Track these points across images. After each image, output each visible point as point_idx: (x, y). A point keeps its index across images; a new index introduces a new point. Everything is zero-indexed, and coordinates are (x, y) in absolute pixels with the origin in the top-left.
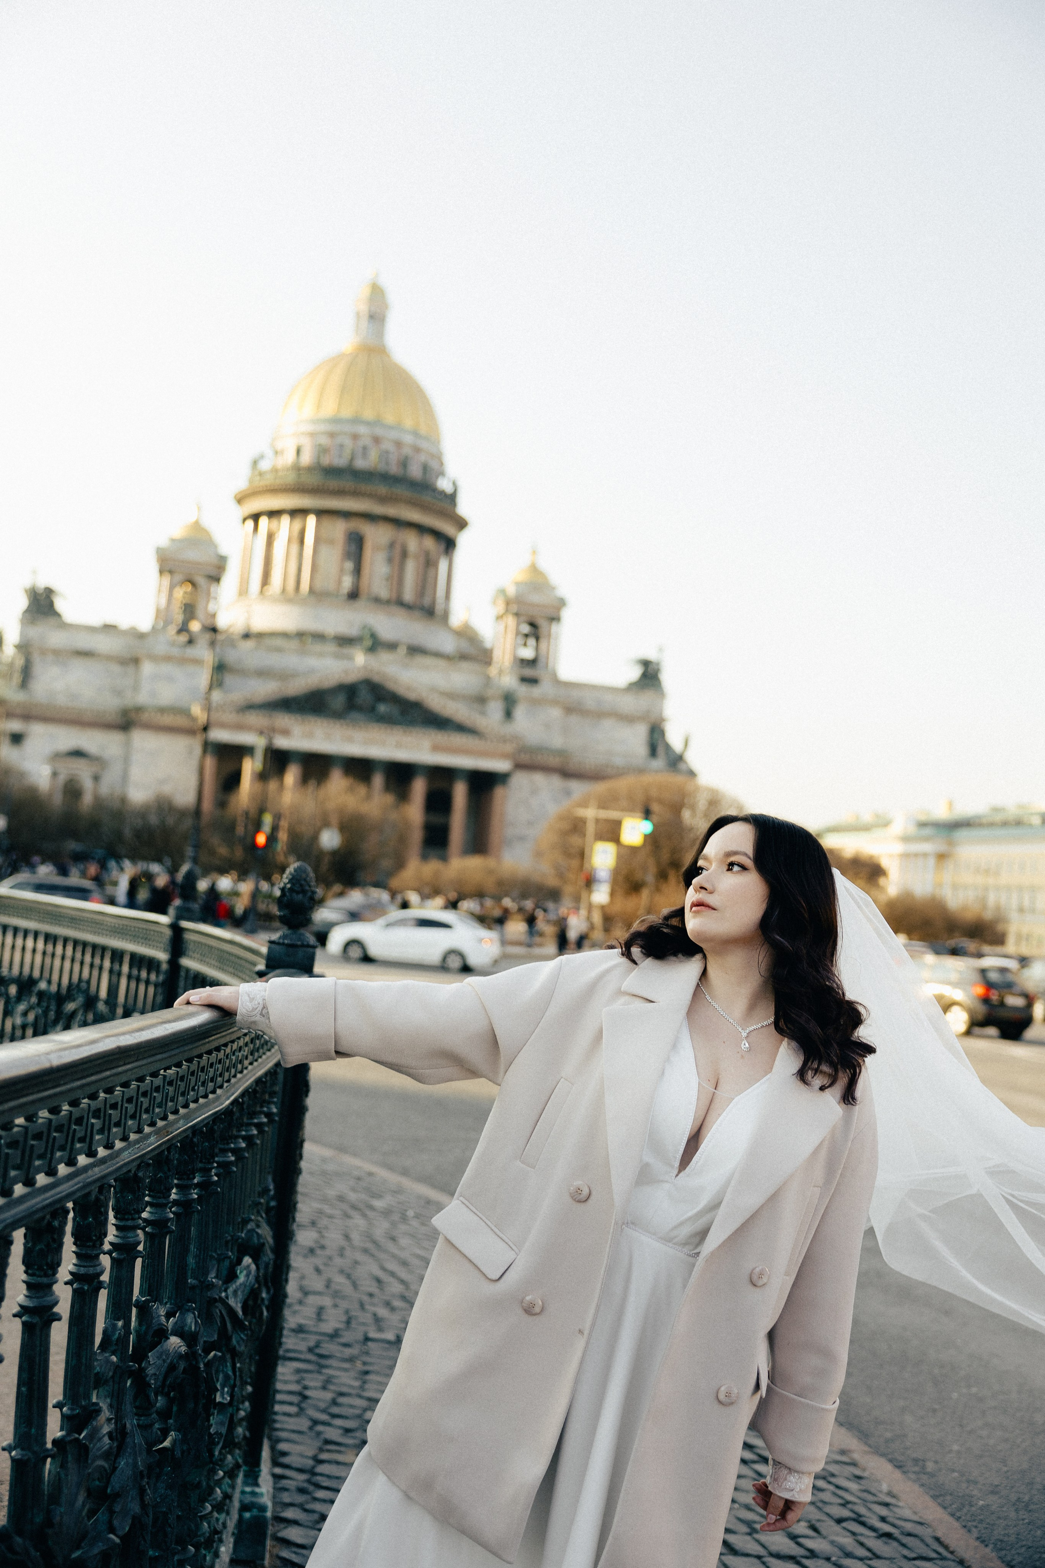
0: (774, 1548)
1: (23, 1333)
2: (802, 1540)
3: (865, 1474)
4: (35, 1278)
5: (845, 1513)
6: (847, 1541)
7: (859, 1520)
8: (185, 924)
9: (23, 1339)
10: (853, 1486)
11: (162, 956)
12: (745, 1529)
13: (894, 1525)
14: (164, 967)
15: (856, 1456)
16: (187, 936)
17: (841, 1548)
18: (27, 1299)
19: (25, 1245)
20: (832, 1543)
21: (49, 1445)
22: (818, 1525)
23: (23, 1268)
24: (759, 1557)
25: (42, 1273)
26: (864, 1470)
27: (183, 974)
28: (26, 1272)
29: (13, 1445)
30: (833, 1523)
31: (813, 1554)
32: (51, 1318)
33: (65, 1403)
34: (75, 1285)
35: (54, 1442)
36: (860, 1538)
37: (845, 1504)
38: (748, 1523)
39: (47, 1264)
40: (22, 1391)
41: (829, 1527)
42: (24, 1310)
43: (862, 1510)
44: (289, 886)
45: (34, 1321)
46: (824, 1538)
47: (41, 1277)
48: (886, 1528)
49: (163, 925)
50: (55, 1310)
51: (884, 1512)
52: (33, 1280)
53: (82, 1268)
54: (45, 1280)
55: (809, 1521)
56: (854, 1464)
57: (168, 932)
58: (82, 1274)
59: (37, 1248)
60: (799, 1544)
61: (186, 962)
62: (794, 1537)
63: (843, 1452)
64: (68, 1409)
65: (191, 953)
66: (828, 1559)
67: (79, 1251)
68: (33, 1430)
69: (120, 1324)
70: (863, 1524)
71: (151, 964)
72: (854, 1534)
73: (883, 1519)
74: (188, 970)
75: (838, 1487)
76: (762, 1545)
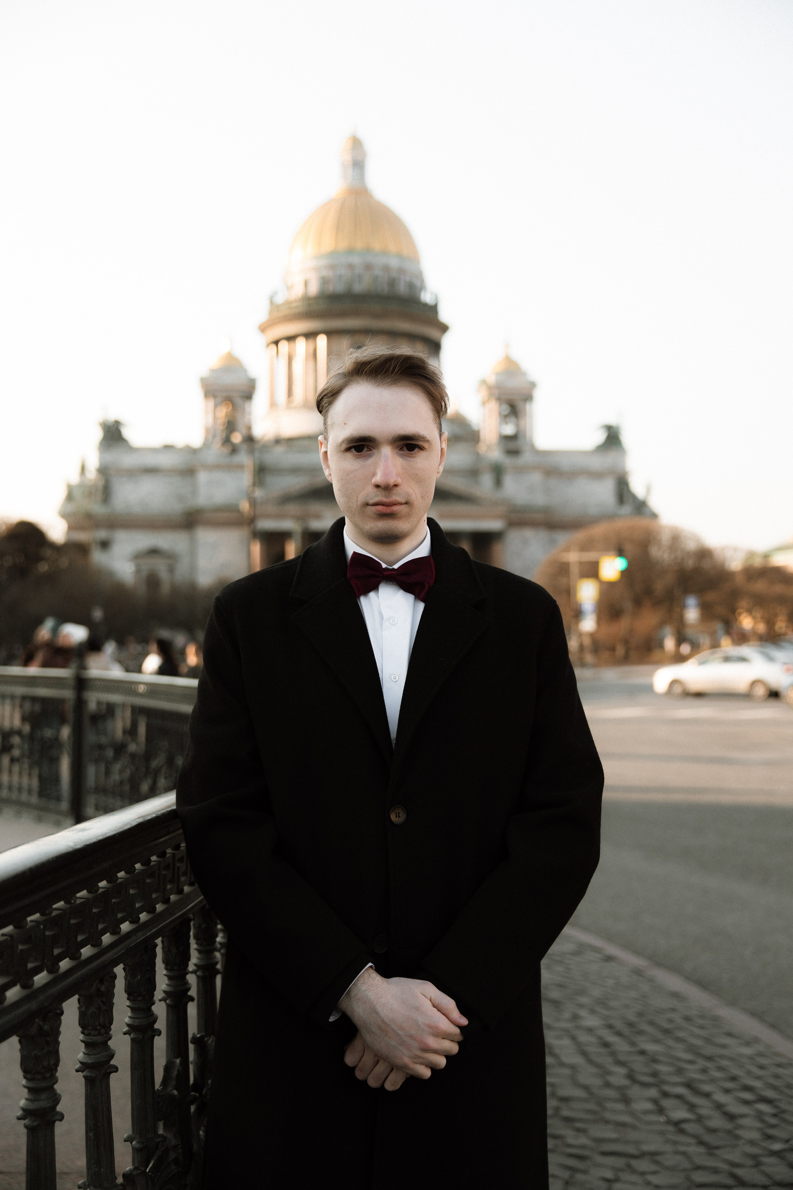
0: (778, 1178)
1: (86, 1086)
4: (90, 1037)
9: (86, 1090)
12: (750, 1162)
18: (86, 1056)
19: (79, 1008)
21: (120, 1180)
23: (80, 1029)
25: (97, 1033)
28: (83, 1033)
29: (87, 1183)
32: (108, 1071)
33: (134, 1138)
34: (132, 1035)
35: (125, 1176)
38: (754, 1157)
39: (100, 1025)
40: (90, 1136)
42: (84, 1067)
45: (94, 1075)
47: (95, 1036)
50: (113, 1062)
52: (89, 1039)
53: (137, 1020)
54: (99, 1039)
58: (136, 1026)
59: (90, 1012)
64: (138, 1142)
67: (132, 1005)
68: (102, 1170)
69: (178, 1061)
76: (767, 1175)
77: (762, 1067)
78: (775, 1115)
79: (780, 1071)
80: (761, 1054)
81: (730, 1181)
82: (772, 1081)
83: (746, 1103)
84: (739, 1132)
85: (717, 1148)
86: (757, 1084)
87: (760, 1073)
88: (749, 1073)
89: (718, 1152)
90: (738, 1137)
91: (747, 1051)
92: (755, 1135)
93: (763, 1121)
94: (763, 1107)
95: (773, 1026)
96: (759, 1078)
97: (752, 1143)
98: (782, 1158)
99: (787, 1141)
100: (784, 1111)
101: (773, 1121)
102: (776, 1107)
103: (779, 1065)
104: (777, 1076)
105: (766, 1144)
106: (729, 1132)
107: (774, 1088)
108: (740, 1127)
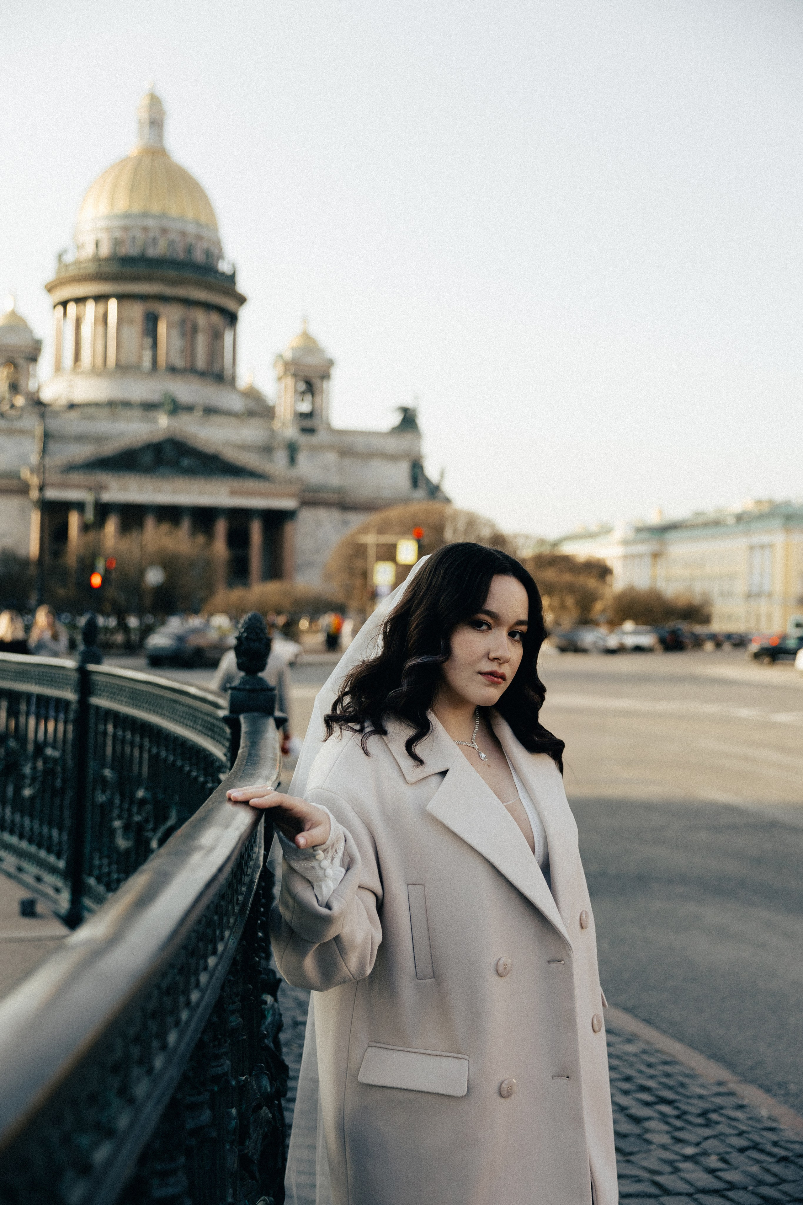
0: (700, 1184)
2: (719, 1174)
3: (745, 1102)
5: (742, 1142)
6: (755, 1169)
7: (756, 1147)
8: (92, 667)
10: (739, 1114)
11: (70, 695)
12: (667, 1169)
13: (786, 1149)
14: (74, 707)
15: (733, 1086)
16: (95, 678)
17: (752, 1176)
20: (744, 1172)
22: (727, 1157)
24: (689, 1195)
26: (742, 1098)
27: (92, 711)
30: (736, 1154)
31: (732, 1186)
36: (764, 1165)
37: (741, 1134)
38: (670, 1163)
41: (735, 1158)
43: (756, 1138)
44: (245, 635)
46: (736, 1168)
48: (783, 1153)
49: (70, 669)
51: (774, 1137)
55: (719, 1154)
56: (731, 1094)
57: (75, 676)
60: (719, 1178)
61: (96, 701)
62: (712, 1171)
63: (720, 1084)
65: (99, 692)
66: (745, 1188)
70: (762, 1151)
71: (61, 704)
72: (757, 1161)
73: (775, 1144)
74: (98, 708)
75: (730, 1118)
76: (688, 1182)
77: (650, 1065)
78: (678, 1117)
79: (667, 1068)
80: (644, 1052)
81: (653, 1190)
82: (664, 1080)
83: (647, 1104)
84: (648, 1136)
85: (631, 1154)
86: (650, 1083)
87: (651, 1071)
88: (640, 1072)
89: (632, 1158)
90: (648, 1142)
91: (631, 1048)
92: (665, 1139)
93: (667, 1123)
94: (665, 1109)
95: (648, 1022)
96: (652, 1077)
97: (664, 1147)
98: (697, 1163)
99: (698, 1144)
100: (685, 1113)
101: (678, 1123)
102: (677, 1108)
103: (666, 1063)
104: (668, 1075)
105: (678, 1148)
106: (639, 1136)
107: (670, 1088)
108: (647, 1131)
